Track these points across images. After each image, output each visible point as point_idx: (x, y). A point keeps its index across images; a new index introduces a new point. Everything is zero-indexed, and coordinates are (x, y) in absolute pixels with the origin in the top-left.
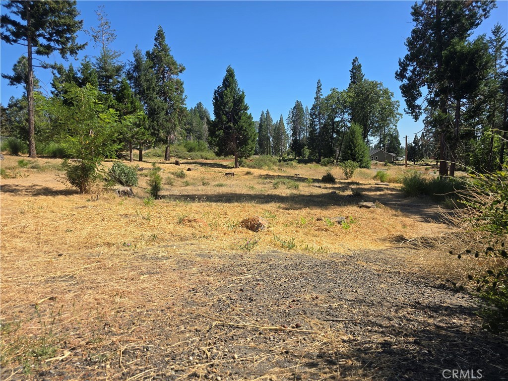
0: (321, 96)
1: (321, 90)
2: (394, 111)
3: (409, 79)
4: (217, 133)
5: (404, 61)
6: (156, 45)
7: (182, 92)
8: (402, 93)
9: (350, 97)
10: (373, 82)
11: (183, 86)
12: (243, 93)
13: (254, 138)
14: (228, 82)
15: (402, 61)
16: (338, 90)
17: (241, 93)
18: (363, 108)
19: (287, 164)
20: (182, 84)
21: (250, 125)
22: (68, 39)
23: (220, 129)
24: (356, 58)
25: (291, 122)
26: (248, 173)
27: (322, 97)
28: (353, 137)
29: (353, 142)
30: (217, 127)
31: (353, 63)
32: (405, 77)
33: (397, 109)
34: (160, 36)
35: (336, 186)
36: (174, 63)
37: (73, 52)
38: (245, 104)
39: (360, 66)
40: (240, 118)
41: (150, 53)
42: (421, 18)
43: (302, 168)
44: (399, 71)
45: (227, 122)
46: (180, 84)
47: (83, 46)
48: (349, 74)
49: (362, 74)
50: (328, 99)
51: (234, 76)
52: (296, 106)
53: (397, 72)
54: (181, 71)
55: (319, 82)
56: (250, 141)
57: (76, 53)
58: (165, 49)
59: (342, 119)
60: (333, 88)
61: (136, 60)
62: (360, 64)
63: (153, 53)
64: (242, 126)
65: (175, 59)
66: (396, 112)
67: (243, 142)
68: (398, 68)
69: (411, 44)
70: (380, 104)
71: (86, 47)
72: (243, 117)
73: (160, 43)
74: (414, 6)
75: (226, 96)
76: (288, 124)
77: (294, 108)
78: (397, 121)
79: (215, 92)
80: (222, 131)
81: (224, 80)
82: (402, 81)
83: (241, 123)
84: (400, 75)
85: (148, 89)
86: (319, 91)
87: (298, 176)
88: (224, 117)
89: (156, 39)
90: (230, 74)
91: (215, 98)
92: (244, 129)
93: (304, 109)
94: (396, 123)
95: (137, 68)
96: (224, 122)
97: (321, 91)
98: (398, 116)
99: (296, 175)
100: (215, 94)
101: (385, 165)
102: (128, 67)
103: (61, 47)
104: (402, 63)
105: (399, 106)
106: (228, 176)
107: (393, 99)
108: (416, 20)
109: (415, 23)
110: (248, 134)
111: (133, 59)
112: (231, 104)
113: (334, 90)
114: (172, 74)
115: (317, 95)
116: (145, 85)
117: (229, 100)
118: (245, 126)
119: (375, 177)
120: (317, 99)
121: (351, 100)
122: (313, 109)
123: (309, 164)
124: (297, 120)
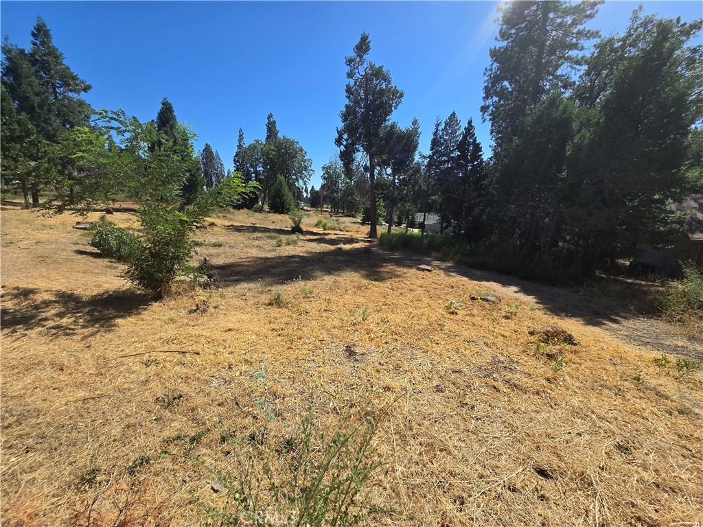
1: (243, 138)
2: (308, 167)
5: (341, 130)
6: (35, 44)
9: (273, 150)
14: (164, 117)
15: (339, 130)
24: (270, 114)
26: (212, 224)
27: (244, 146)
29: (280, 191)
31: (268, 119)
33: (310, 166)
34: (41, 32)
36: (74, 77)
41: (27, 52)
46: (84, 106)
48: (266, 128)
49: (277, 130)
50: (250, 148)
52: (205, 149)
53: (336, 138)
54: (84, 90)
55: (241, 130)
58: (53, 54)
60: (256, 139)
61: (9, 60)
62: (275, 121)
63: (32, 55)
65: (74, 71)
66: (310, 168)
70: (298, 160)
77: (203, 151)
81: (159, 115)
82: (340, 147)
86: (241, 139)
87: (256, 226)
89: (35, 35)
90: (167, 109)
93: (214, 153)
95: (12, 71)
97: (243, 140)
98: (310, 172)
104: (339, 132)
105: (311, 163)
106: (201, 229)
107: (306, 158)
113: (258, 141)
114: (71, 91)
115: (239, 143)
119: (317, 225)
120: (240, 146)
121: (274, 153)
122: (236, 156)
123: (242, 210)
124: (207, 163)
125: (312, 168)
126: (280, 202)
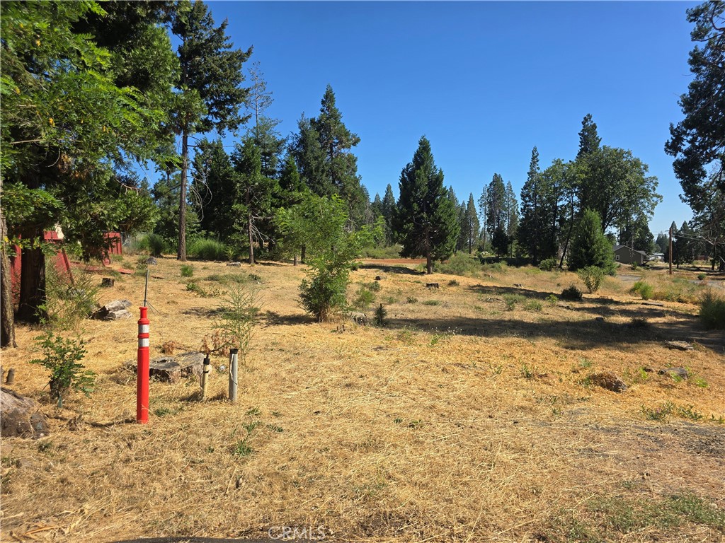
0: (537, 170)
1: (538, 161)
2: (650, 191)
3: (686, 153)
4: (405, 226)
5: (678, 127)
6: (322, 111)
7: (354, 170)
8: (675, 172)
9: (582, 172)
10: (616, 150)
11: (357, 163)
12: (441, 172)
13: (455, 234)
14: (421, 158)
15: (675, 127)
16: (563, 163)
17: (438, 172)
18: (602, 187)
19: (493, 267)
20: (355, 161)
21: (450, 215)
22: (229, 111)
23: (409, 222)
24: (589, 115)
25: (485, 204)
26: (453, 283)
27: (539, 172)
28: (590, 230)
29: (588, 236)
30: (406, 218)
31: (583, 123)
32: (680, 150)
33: (654, 189)
34: (328, 98)
35: (587, 305)
36: (347, 134)
37: (233, 126)
38: (444, 186)
39: (594, 127)
40: (436, 206)
41: (316, 120)
42: (704, 68)
43: (515, 274)
44: (671, 141)
45: (419, 213)
46: (352, 160)
47: (246, 118)
48: (578, 139)
49: (597, 138)
50: (547, 174)
51: (430, 150)
52: (493, 181)
53: (668, 142)
54: (354, 144)
55: (535, 150)
56: (449, 238)
57: (236, 128)
58: (334, 116)
59: (570, 202)
60: (556, 159)
61: (302, 132)
62: (594, 124)
63: (319, 121)
64: (440, 218)
65: (347, 127)
66: (652, 193)
67: (440, 238)
68: (669, 137)
69: (688, 104)
70: (628, 181)
71: (249, 120)
72: (442, 205)
73: (328, 108)
74: (692, 51)
75: (419, 177)
76: (481, 206)
77: (490, 184)
78: (653, 206)
79: (404, 171)
80: (412, 224)
81: (415, 157)
82: (675, 155)
83: (439, 213)
84: (673, 147)
85: (317, 169)
86: (534, 162)
87: (519, 287)
88: (415, 206)
89: (323, 102)
90: (424, 148)
91: (403, 180)
92: (443, 221)
93: (506, 185)
94: (653, 208)
95: (303, 142)
96: (416, 212)
97: (538, 163)
98: (655, 199)
99: (517, 286)
100: (403, 175)
101: (633, 269)
102: (290, 141)
103: (219, 121)
104: (676, 130)
105: (656, 184)
106: (430, 287)
107: (646, 175)
108: (696, 70)
109: (694, 75)
110: (447, 229)
111: (298, 131)
112: (424, 189)
113: (558, 162)
114: (343, 147)
115: (531, 169)
116: (314, 164)
117: (423, 181)
118: (444, 216)
119: (632, 291)
120: (531, 174)
121: (583, 176)
122: (525, 188)
123: (522, 267)
124: (494, 201)
125: (657, 192)
126: (586, 254)
